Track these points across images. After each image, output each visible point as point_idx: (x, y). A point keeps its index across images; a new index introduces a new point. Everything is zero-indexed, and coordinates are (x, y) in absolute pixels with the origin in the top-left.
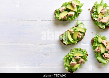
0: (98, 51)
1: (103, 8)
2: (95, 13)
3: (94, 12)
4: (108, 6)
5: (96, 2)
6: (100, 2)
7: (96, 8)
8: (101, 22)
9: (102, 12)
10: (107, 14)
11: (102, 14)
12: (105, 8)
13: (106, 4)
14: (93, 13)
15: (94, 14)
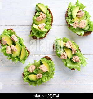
0: (64, 57)
1: (79, 10)
2: (69, 17)
3: (69, 15)
4: (85, 7)
5: (70, 4)
6: (76, 3)
7: (71, 11)
8: (79, 28)
9: (79, 15)
10: (86, 17)
11: (79, 18)
12: (81, 10)
13: (82, 5)
14: (68, 17)
15: (69, 19)
